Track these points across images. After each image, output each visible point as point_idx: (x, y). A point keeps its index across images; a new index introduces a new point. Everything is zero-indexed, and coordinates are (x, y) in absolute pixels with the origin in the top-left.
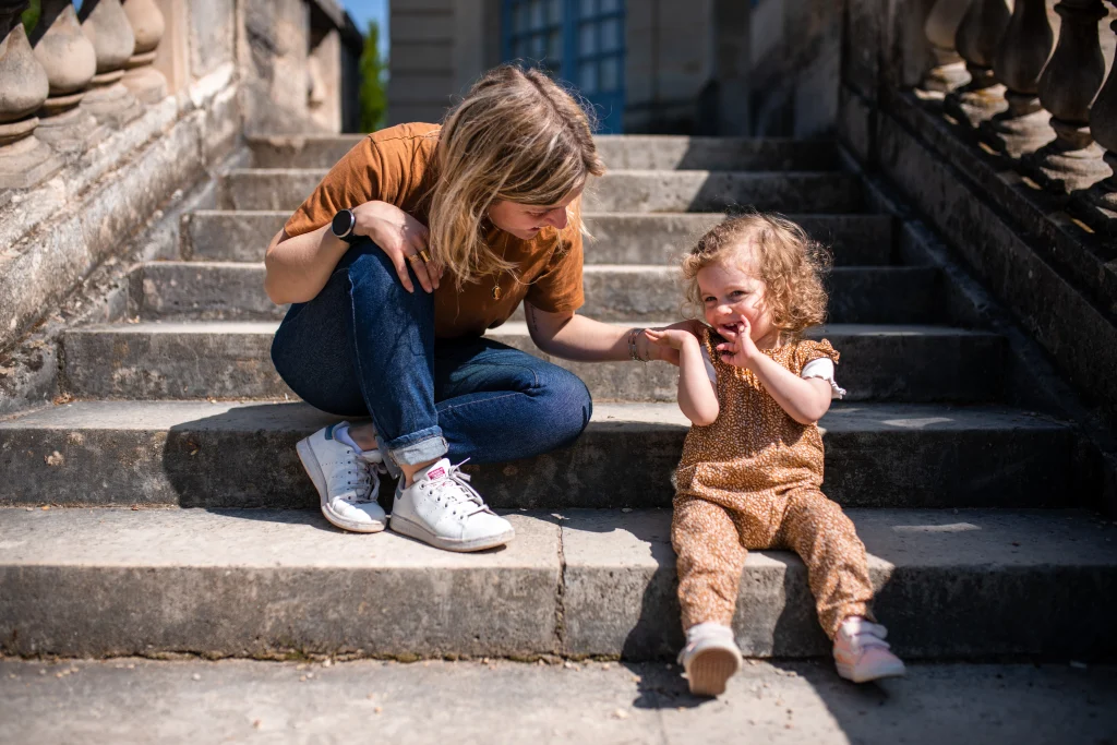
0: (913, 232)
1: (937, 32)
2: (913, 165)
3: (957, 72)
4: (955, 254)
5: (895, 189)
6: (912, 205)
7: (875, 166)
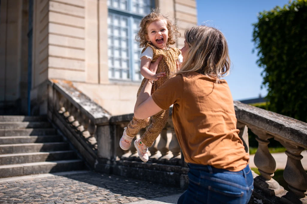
0: (59, 131)
1: (61, 104)
2: (58, 122)
3: (63, 109)
4: (63, 133)
5: (56, 125)
6: (58, 127)
7: (53, 121)
